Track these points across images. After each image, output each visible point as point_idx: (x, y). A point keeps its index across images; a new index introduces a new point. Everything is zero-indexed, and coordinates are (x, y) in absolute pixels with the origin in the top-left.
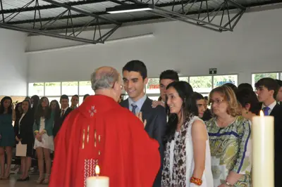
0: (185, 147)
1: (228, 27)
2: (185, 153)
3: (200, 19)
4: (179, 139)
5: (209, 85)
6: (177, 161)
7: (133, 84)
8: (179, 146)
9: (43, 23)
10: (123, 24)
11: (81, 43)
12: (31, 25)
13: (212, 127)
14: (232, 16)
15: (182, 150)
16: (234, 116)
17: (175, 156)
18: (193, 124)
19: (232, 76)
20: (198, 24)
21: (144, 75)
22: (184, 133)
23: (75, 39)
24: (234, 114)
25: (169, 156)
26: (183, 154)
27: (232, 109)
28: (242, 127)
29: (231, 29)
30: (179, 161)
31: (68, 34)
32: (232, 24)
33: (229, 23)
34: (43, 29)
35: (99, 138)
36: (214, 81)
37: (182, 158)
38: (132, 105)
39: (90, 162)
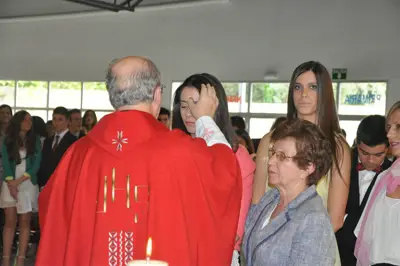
35: (136, 191)
39: (118, 237)
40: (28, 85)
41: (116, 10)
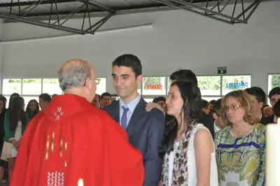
0: (186, 162)
1: (241, 18)
2: (187, 168)
3: (209, 8)
4: (179, 152)
5: (217, 87)
6: (177, 177)
7: (123, 81)
8: (180, 160)
9: (22, 7)
10: (117, 12)
11: (68, 33)
12: (7, 9)
13: (227, 137)
14: (246, 5)
15: (183, 165)
16: (253, 124)
17: (174, 171)
18: (196, 134)
19: (244, 77)
20: (206, 14)
21: (138, 71)
22: (186, 145)
23: (60, 28)
24: (252, 122)
25: (167, 171)
26: (184, 170)
27: (249, 117)
28: (263, 136)
29: (245, 21)
30: (179, 178)
31: (52, 22)
32: (247, 14)
33: (243, 13)
34: (22, 15)
35: (66, 146)
36: (223, 82)
37: (183, 175)
38: (123, 107)
39: (54, 176)
40: (30, 81)
41: (83, 34)
